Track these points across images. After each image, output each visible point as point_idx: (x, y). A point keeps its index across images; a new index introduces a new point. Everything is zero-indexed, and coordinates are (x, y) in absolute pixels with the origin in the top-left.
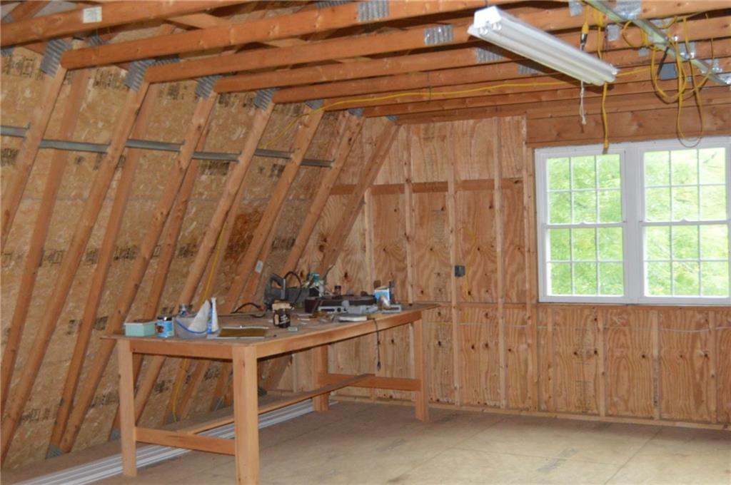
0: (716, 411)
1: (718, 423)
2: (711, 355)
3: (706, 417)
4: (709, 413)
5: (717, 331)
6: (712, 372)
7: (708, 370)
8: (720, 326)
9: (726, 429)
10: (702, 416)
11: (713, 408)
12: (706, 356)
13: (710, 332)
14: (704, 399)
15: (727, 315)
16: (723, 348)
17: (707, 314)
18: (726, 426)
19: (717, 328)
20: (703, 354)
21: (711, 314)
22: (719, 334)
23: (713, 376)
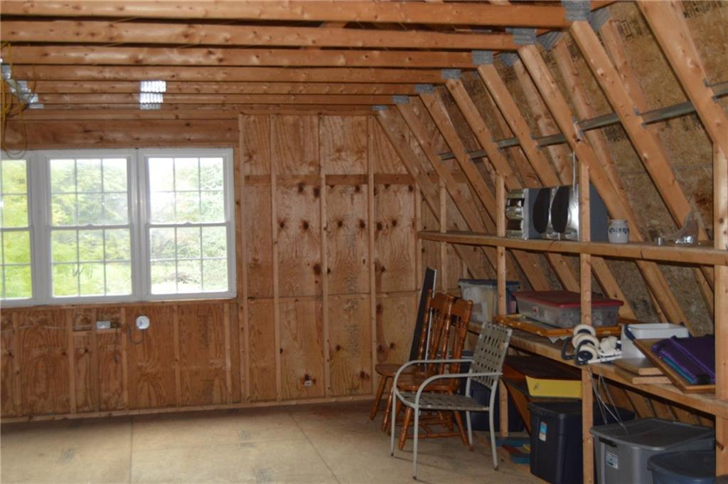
0: (22, 405)
1: (24, 416)
2: (15, 353)
3: (11, 412)
4: (14, 408)
5: (20, 331)
6: (17, 368)
7: (12, 368)
8: (23, 325)
9: (31, 420)
10: (7, 411)
11: (18, 402)
12: (10, 354)
13: (14, 331)
14: (9, 394)
15: (29, 315)
16: (26, 346)
17: (11, 315)
18: (31, 417)
19: (20, 328)
20: (8, 353)
21: (14, 316)
22: (22, 333)
23: (18, 373)
